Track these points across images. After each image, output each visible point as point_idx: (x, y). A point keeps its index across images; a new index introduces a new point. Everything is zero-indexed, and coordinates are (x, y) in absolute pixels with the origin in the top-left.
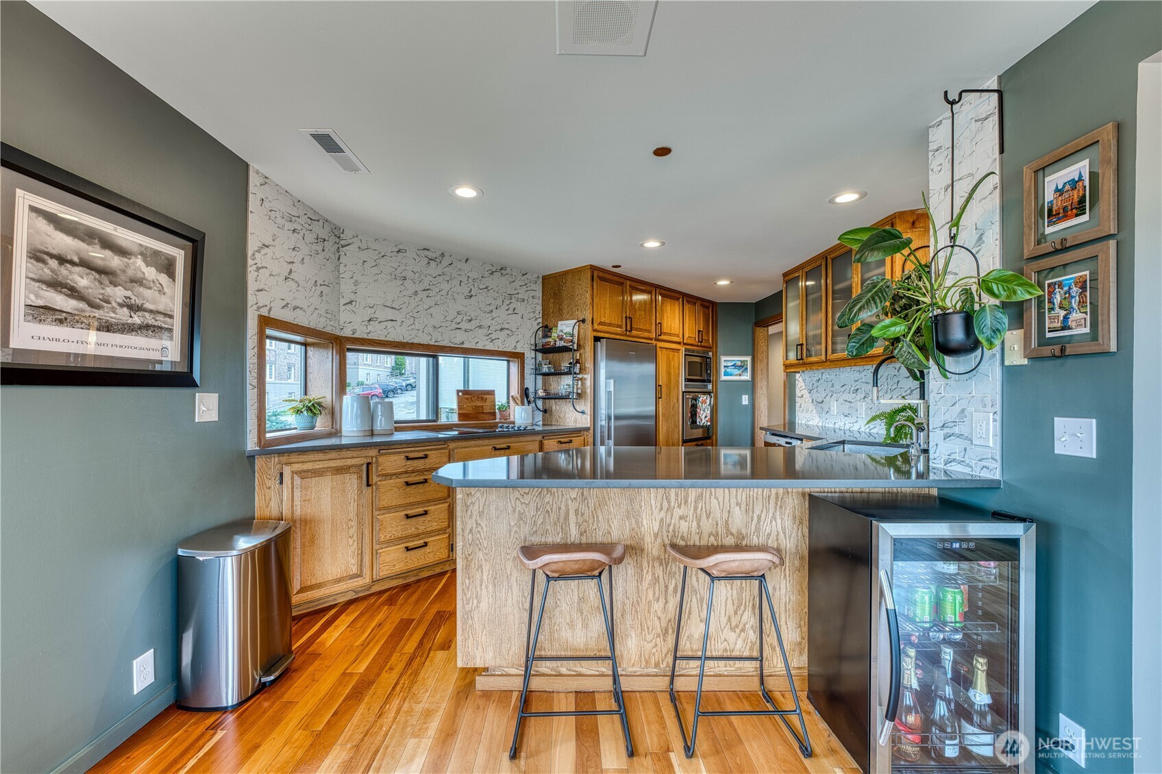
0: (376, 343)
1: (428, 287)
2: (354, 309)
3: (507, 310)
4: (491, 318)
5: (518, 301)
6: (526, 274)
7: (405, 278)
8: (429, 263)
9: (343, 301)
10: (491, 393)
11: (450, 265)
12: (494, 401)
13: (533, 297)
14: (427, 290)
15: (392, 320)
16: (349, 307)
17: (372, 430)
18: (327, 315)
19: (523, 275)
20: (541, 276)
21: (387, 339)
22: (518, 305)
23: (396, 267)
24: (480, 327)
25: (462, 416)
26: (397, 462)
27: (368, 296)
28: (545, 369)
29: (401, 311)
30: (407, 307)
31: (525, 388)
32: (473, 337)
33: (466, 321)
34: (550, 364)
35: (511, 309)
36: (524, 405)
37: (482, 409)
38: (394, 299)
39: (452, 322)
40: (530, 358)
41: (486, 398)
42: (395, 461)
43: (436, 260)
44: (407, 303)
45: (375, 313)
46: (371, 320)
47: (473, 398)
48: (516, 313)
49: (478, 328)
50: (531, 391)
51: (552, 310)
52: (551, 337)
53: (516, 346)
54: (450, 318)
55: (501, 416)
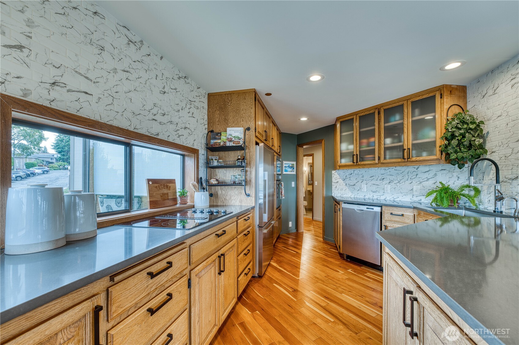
1: (128, 70)
2: (27, 60)
3: (189, 113)
4: (178, 116)
5: (195, 107)
7: (102, 49)
8: (129, 44)
10: (173, 181)
11: (148, 55)
12: (174, 188)
13: (203, 107)
14: (127, 72)
15: (86, 93)
17: (67, 236)
19: (198, 88)
20: (207, 93)
21: (78, 114)
22: (195, 111)
24: (171, 122)
25: (153, 204)
26: (138, 287)
27: (51, 51)
28: (215, 163)
29: (97, 85)
30: (105, 83)
31: (200, 177)
32: (166, 130)
33: (160, 114)
34: (220, 160)
35: (191, 113)
36: (201, 191)
37: (167, 196)
38: (88, 68)
39: (149, 112)
40: (203, 154)
41: (170, 187)
42: (136, 286)
43: (136, 44)
44: (105, 78)
45: (62, 76)
46: (56, 84)
47: (160, 186)
48: (193, 117)
49: (169, 123)
50: (203, 180)
51: (219, 119)
52: (220, 139)
53: (193, 143)
54: (148, 107)
55: (182, 201)
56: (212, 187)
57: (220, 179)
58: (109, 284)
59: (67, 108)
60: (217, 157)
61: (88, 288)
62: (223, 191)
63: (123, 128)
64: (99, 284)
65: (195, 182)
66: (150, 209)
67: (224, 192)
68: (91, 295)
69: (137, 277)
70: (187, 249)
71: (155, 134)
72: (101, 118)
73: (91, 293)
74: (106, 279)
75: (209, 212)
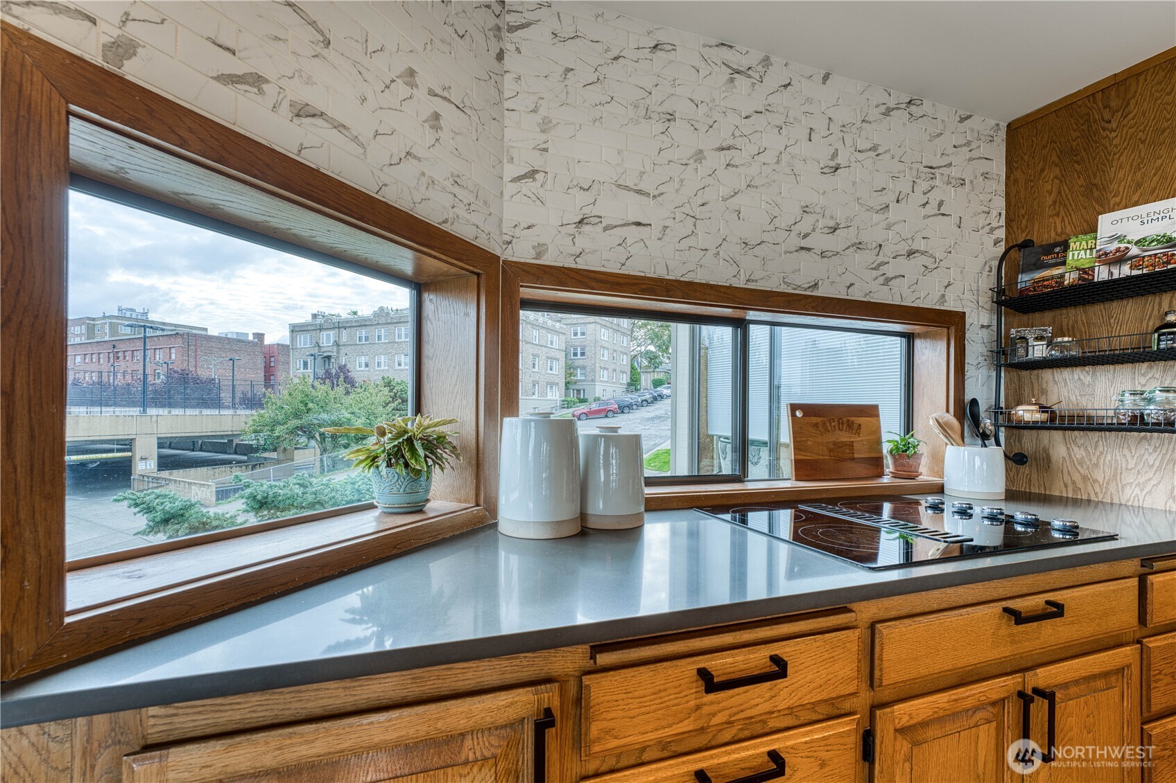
0: (596, 280)
1: (730, 142)
2: (541, 193)
3: (924, 205)
4: (883, 225)
5: (949, 183)
6: (969, 117)
7: (671, 117)
8: (732, 80)
9: (510, 171)
10: (871, 411)
11: (786, 86)
12: (877, 431)
13: (985, 176)
14: (728, 148)
15: (638, 224)
16: (528, 186)
17: (583, 516)
18: (456, 190)
19: (962, 120)
20: (1004, 125)
21: (624, 271)
22: (952, 196)
23: (649, 87)
24: (858, 246)
25: (803, 468)
26: (666, 699)
27: (577, 161)
28: (1039, 351)
29: (661, 202)
30: (677, 191)
31: (968, 397)
32: (840, 270)
33: (823, 231)
34: (1060, 339)
35: (934, 204)
36: (971, 445)
37: (848, 451)
38: (642, 169)
39: (788, 233)
40: (983, 326)
41: (860, 425)
42: (659, 695)
43: (750, 72)
44: (677, 180)
45: (594, 204)
46: (585, 221)
47: (828, 424)
48: (943, 215)
49: (852, 249)
50: (983, 407)
51: (1059, 192)
52: (1064, 263)
53: (943, 296)
54: (783, 222)
55: (899, 468)
56: (1026, 432)
57: (1064, 406)
58: (588, 665)
59: (603, 263)
60: (1045, 330)
61: (535, 657)
62: (1076, 449)
63: (720, 284)
64: (563, 657)
65: (947, 414)
66: (796, 480)
67: (1079, 453)
68: (543, 675)
69: (665, 671)
70: (857, 632)
71: (806, 286)
72: (668, 270)
73: (543, 672)
74: (581, 650)
75: (992, 518)
